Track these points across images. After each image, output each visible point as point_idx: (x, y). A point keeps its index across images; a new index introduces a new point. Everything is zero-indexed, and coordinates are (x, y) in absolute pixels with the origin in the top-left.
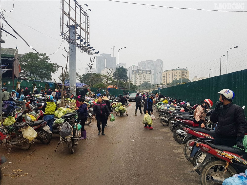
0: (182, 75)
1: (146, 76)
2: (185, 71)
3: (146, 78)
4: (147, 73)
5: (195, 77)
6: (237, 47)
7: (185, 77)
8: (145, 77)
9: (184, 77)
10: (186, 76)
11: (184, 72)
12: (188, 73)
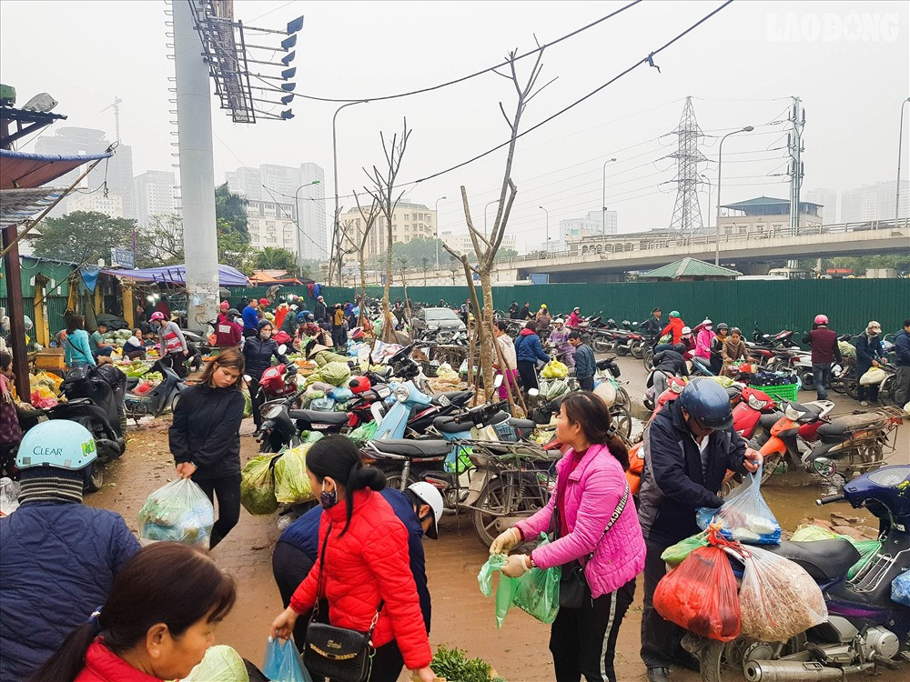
0: (415, 226)
1: (276, 227)
2: (424, 212)
3: (279, 234)
4: (278, 216)
5: (447, 233)
6: (749, 129)
7: (425, 234)
8: (271, 229)
9: (421, 233)
10: (428, 230)
11: (421, 215)
12: (433, 218)
